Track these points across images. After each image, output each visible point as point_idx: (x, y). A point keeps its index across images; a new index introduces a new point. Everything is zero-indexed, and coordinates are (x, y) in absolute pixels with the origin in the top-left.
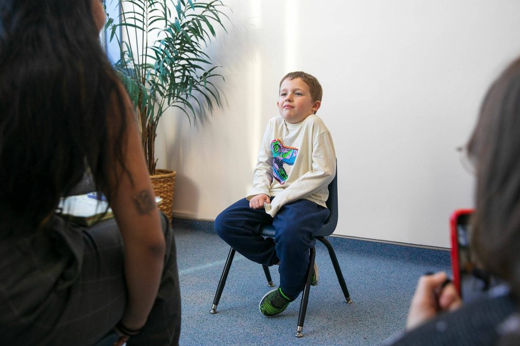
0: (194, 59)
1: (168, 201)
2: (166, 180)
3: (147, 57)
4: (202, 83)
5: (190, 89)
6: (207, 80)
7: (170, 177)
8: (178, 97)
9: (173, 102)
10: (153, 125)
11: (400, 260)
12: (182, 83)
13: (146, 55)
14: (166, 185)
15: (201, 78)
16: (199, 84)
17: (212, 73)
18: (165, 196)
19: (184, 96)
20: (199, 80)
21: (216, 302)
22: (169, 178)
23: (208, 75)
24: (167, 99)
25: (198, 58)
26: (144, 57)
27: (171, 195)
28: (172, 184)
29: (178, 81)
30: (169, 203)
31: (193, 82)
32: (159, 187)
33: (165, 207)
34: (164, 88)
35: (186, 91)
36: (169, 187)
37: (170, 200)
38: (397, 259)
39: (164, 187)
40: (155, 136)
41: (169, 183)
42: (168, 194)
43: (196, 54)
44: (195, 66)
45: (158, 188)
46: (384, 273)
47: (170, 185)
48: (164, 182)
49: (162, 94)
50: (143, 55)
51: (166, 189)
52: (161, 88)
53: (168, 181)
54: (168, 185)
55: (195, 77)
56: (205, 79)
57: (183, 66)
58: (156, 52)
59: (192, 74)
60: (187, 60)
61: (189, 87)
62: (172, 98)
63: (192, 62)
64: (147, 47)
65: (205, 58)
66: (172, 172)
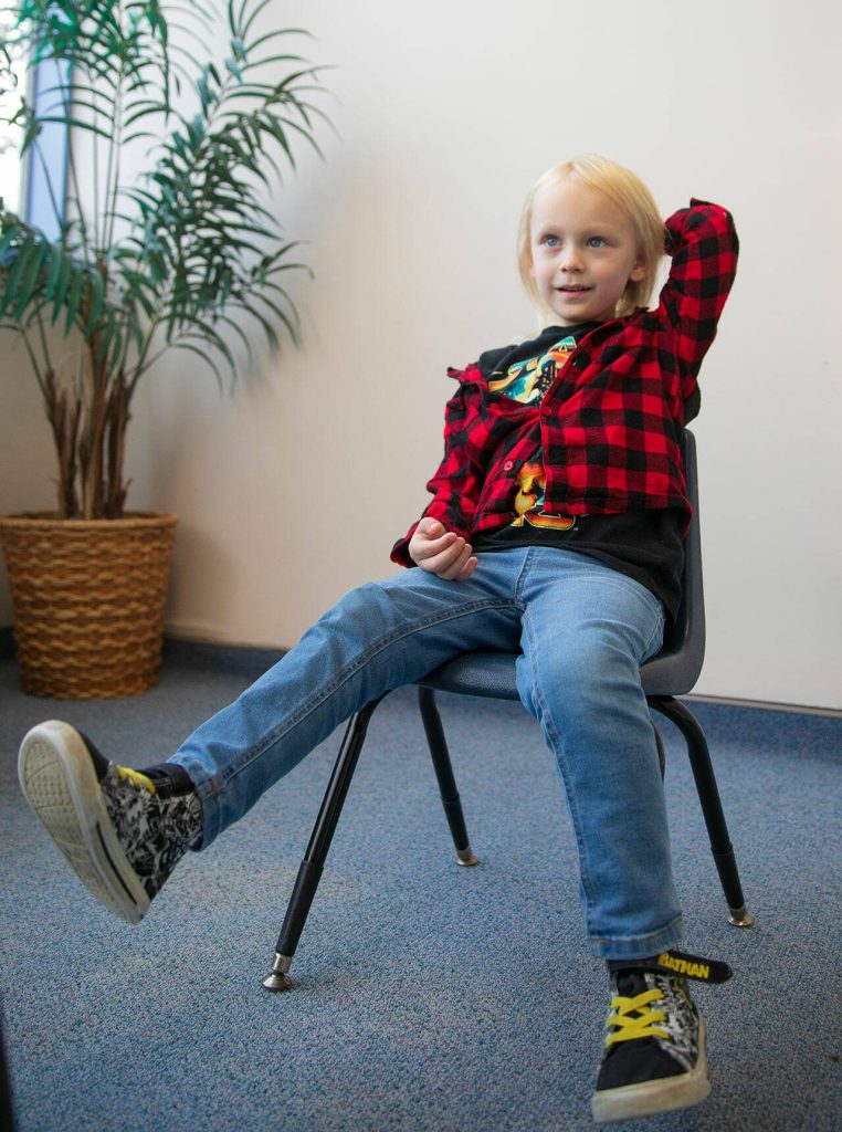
0: (235, 226)
1: (153, 592)
2: (149, 535)
3: (117, 220)
4: (256, 288)
5: (223, 304)
6: (270, 278)
7: (162, 528)
8: (193, 319)
9: (181, 336)
10: (124, 394)
11: (785, 752)
12: (204, 285)
13: (113, 215)
14: (147, 549)
15: (254, 271)
16: (250, 291)
17: (282, 261)
18: (146, 577)
19: (208, 321)
20: (248, 279)
21: (288, 946)
22: (156, 528)
23: (274, 265)
24: (164, 326)
25: (248, 223)
26: (109, 218)
27: (162, 575)
28: (165, 546)
30: (156, 599)
31: (231, 282)
32: (127, 551)
33: (144, 609)
34: (158, 295)
35: (213, 308)
36: (156, 554)
37: (159, 590)
38: (777, 750)
39: (143, 555)
40: (127, 418)
41: (156, 544)
42: (155, 572)
43: (242, 214)
44: (238, 244)
45: (126, 556)
46: (757, 791)
47: (159, 549)
48: (143, 540)
49: (149, 309)
50: (106, 215)
51: (147, 559)
52: (149, 295)
53: (155, 537)
54: (154, 549)
55: (237, 269)
56: (263, 276)
57: (208, 241)
58: (144, 208)
59: (230, 262)
60: (219, 226)
61: (220, 294)
62: (177, 322)
63: (230, 232)
64: (115, 193)
65: (266, 224)
66: (167, 515)
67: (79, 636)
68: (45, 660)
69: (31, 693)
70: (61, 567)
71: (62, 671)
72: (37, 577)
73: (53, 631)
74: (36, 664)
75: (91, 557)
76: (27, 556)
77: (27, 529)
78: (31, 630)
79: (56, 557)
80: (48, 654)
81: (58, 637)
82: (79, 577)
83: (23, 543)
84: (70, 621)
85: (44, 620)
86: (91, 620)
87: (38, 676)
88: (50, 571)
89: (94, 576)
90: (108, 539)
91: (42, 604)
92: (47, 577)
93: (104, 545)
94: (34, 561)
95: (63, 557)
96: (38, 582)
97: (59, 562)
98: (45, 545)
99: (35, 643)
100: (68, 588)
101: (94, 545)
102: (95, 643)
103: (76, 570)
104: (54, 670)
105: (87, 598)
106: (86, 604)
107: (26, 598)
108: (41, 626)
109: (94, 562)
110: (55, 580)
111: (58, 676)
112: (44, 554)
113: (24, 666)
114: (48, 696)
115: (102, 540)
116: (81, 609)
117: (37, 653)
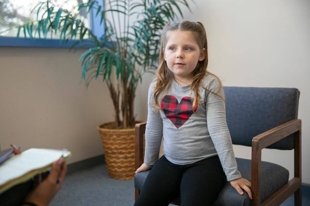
3: (128, 34)
8: (152, 65)
9: (149, 69)
12: (155, 55)
19: (157, 64)
26: (126, 34)
29: (152, 53)
40: (134, 96)
49: (139, 63)
52: (139, 59)
57: (156, 41)
58: (135, 30)
62: (147, 66)
64: (128, 27)
67: (125, 162)
68: (116, 169)
69: (112, 178)
70: (120, 143)
71: (121, 172)
72: (113, 145)
73: (118, 161)
74: (113, 170)
75: (127, 140)
76: (109, 140)
77: (109, 132)
78: (112, 160)
79: (118, 140)
80: (117, 167)
81: (119, 162)
82: (124, 146)
83: (108, 136)
84: (123, 158)
85: (115, 158)
86: (129, 158)
87: (114, 173)
88: (116, 144)
89: (129, 145)
90: (133, 134)
91: (114, 153)
92: (116, 146)
93: (132, 136)
94: (112, 141)
95: (120, 140)
96: (113, 147)
97: (119, 141)
98: (115, 137)
99: (113, 164)
100: (122, 149)
101: (128, 136)
102: (130, 164)
103: (124, 144)
104: (119, 172)
105: (128, 151)
106: (127, 153)
107: (110, 151)
108: (114, 159)
109: (129, 141)
110: (118, 147)
111: (120, 173)
112: (114, 140)
113: (110, 170)
114: (117, 179)
115: (131, 134)
116: (126, 154)
117: (113, 167)
